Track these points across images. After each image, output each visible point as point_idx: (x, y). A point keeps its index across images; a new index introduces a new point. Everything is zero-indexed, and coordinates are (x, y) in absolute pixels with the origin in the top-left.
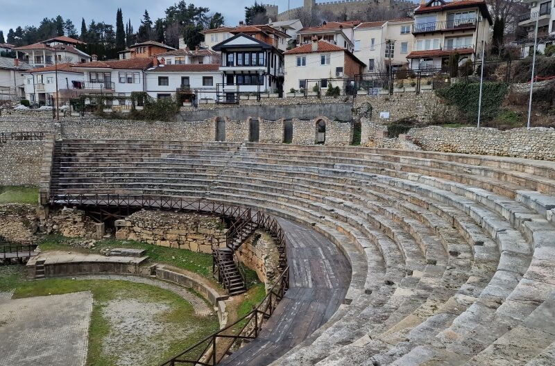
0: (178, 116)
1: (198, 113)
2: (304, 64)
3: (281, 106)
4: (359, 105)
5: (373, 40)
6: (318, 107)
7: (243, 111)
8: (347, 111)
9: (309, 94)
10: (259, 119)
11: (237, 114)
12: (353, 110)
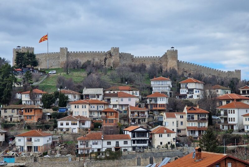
0: (121, 157)
1: (129, 156)
2: (162, 137)
3: (159, 152)
4: (185, 152)
5: (173, 122)
6: (172, 152)
7: (146, 154)
8: (181, 154)
9: (169, 148)
10: (153, 157)
11: (144, 156)
12: (183, 153)
